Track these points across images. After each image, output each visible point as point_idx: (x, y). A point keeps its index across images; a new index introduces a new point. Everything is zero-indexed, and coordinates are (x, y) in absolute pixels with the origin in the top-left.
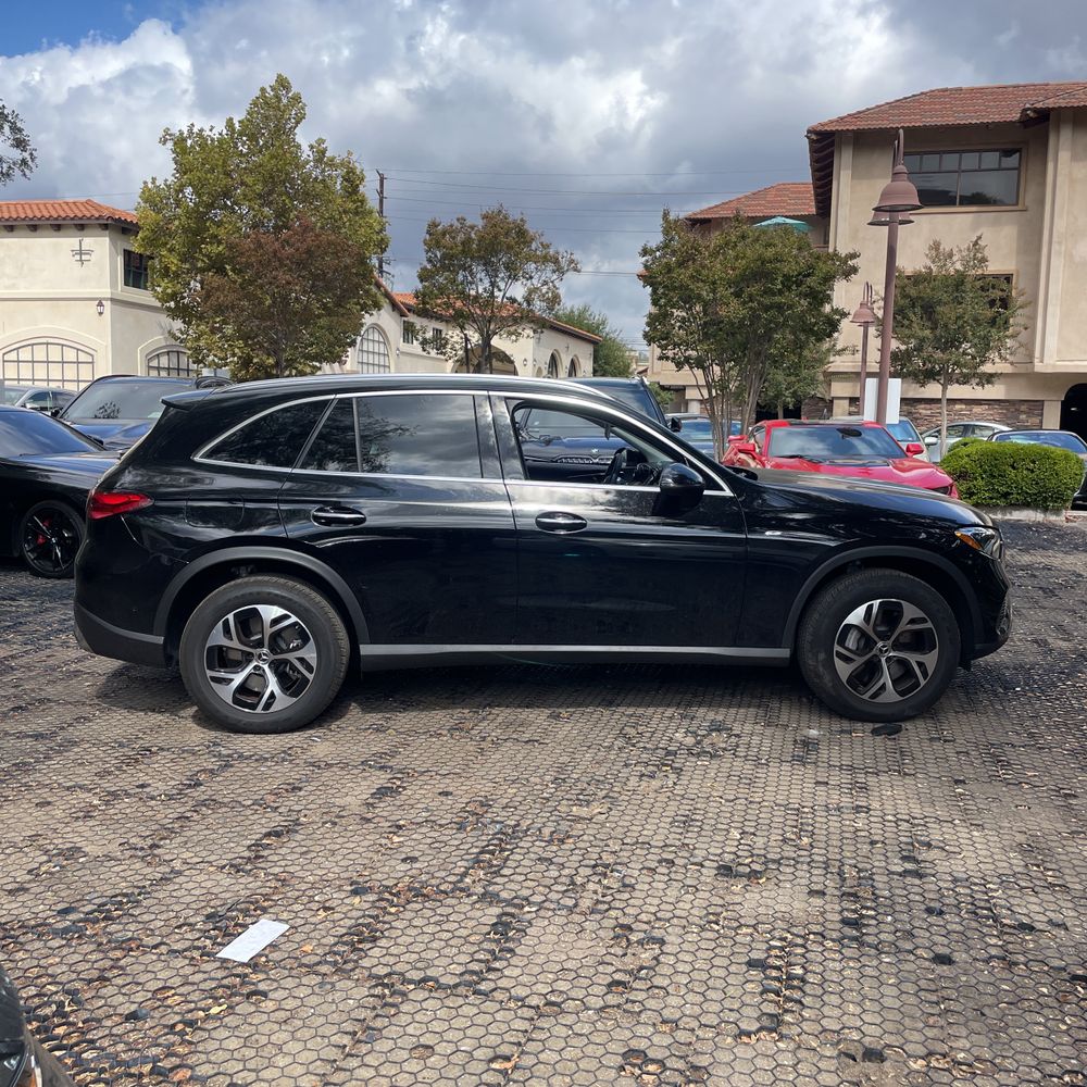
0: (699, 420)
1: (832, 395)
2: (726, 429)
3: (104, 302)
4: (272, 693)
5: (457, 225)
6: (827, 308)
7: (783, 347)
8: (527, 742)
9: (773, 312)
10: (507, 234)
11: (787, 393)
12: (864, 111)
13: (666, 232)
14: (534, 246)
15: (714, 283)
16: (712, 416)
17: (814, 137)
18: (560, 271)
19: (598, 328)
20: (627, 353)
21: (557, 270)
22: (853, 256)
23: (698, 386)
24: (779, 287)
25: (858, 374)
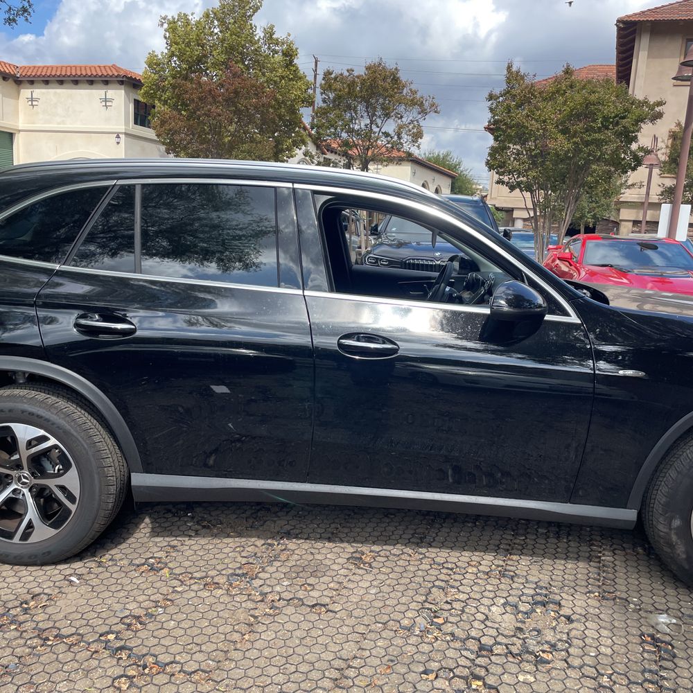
0: (522, 233)
1: (621, 218)
2: (545, 240)
3: (120, 135)
4: (30, 522)
5: (346, 74)
6: (634, 146)
7: (598, 176)
8: (313, 606)
9: (592, 147)
10: (384, 80)
11: (589, 215)
12: (660, 8)
13: (509, 81)
14: (405, 91)
15: (544, 121)
16: (536, 229)
17: (621, 25)
18: (424, 112)
19: (455, 167)
20: (474, 186)
21: (422, 111)
22: (660, 104)
23: (527, 209)
24: (600, 125)
25: (643, 203)
